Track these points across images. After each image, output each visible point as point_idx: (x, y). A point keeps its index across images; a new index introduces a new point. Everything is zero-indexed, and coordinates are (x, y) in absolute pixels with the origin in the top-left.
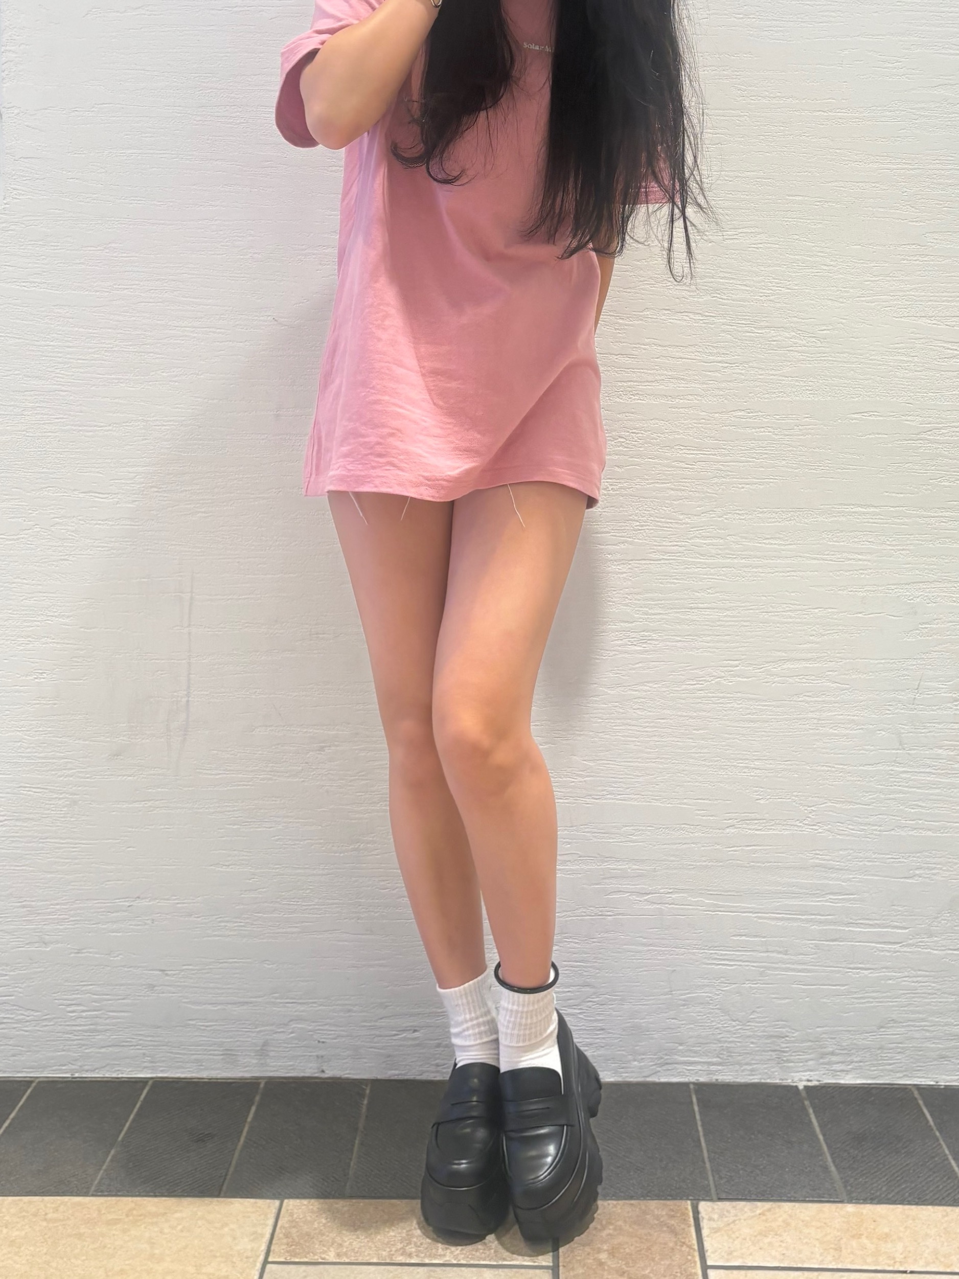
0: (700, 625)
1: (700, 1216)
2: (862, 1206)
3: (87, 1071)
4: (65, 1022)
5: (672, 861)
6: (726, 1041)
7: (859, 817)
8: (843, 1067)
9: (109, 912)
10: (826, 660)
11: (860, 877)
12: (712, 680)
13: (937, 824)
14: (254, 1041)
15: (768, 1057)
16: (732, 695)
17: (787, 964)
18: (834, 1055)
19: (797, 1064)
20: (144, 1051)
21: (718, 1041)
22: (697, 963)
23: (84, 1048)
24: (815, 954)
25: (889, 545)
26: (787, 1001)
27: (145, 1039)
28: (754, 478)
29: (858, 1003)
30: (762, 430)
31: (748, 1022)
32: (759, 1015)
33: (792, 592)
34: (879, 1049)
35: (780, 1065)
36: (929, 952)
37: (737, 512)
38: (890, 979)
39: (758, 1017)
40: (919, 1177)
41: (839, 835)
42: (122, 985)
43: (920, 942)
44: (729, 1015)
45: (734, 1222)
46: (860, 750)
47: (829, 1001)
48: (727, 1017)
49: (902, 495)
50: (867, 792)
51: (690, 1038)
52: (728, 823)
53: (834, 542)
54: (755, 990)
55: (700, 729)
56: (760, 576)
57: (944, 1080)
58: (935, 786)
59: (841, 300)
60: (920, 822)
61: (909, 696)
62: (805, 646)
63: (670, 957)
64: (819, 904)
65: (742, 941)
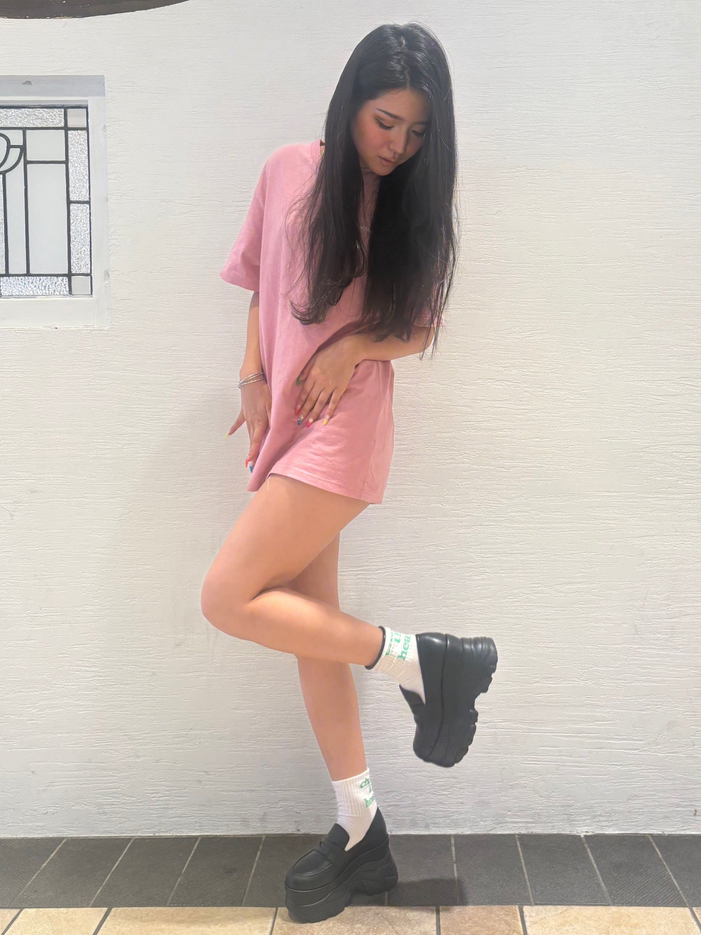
1: (524, 914)
2: (621, 907)
3: (163, 832)
4: (150, 803)
5: (503, 703)
6: (537, 809)
7: (613, 676)
8: (607, 824)
9: (174, 738)
10: (591, 583)
11: (614, 710)
12: (524, 596)
13: (659, 678)
14: (258, 813)
15: (562, 818)
16: (536, 605)
17: (573, 762)
18: (602, 817)
19: (580, 822)
20: (196, 820)
21: (532, 809)
22: (518, 763)
23: (161, 818)
24: (589, 756)
25: (626, 515)
26: (573, 784)
27: (196, 812)
28: (546, 477)
29: (615, 786)
30: (550, 448)
31: (550, 797)
32: (556, 793)
33: (570, 543)
34: (628, 813)
35: (569, 823)
36: (656, 755)
38: (633, 771)
40: (654, 890)
42: (182, 781)
43: (650, 749)
44: (538, 794)
45: (545, 917)
46: (612, 635)
47: (598, 785)
48: (538, 795)
49: (633, 485)
50: (617, 660)
51: (515, 807)
52: (535, 680)
53: (594, 513)
54: (554, 779)
56: (551, 534)
57: (667, 831)
58: (657, 656)
59: (594, 371)
60: (649, 677)
61: (641, 603)
62: (578, 575)
63: (502, 760)
64: (590, 727)
65: (545, 749)
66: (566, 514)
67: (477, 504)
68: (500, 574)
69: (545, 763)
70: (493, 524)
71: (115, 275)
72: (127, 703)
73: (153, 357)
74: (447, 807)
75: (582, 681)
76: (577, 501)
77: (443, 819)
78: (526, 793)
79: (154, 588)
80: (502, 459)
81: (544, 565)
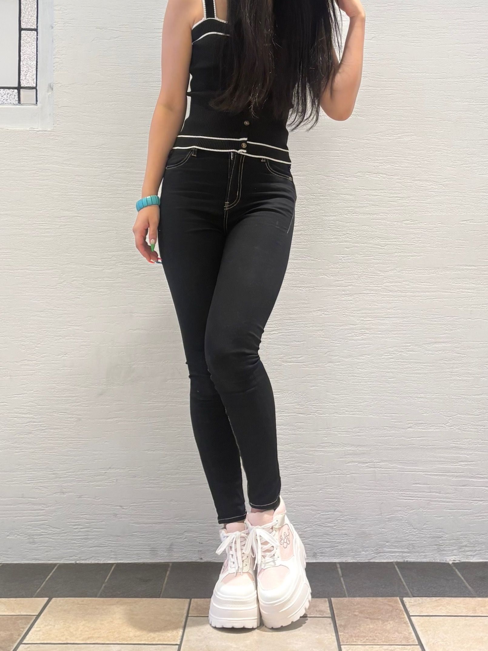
0: (391, 326)
3: (83, 560)
4: (73, 534)
5: (381, 446)
7: (474, 422)
8: (471, 553)
9: (95, 476)
10: (454, 343)
11: (476, 453)
12: (398, 353)
14: (165, 543)
15: (434, 549)
16: (408, 361)
17: (441, 498)
18: (467, 547)
19: (448, 552)
20: (111, 549)
21: (407, 540)
22: (395, 499)
23: (81, 548)
24: (455, 493)
26: (442, 518)
27: (113, 543)
28: (415, 253)
29: (477, 519)
30: (419, 229)
31: (422, 529)
32: (428, 526)
33: (436, 309)
35: (439, 553)
37: (407, 270)
39: (427, 527)
41: (464, 431)
42: (102, 514)
44: (412, 526)
46: (473, 388)
47: (463, 518)
48: (410, 527)
50: (477, 409)
51: (392, 538)
52: (407, 426)
53: (455, 283)
54: (425, 513)
55: (393, 378)
56: (419, 301)
62: (444, 335)
63: (380, 496)
64: (456, 467)
65: (417, 486)
66: (433, 284)
67: (357, 276)
68: (377, 335)
69: (417, 498)
70: (371, 292)
71: (57, 87)
72: (56, 446)
73: (87, 154)
74: (332, 538)
75: (448, 427)
76: (441, 274)
77: (329, 549)
78: (402, 525)
79: (82, 346)
80: (379, 238)
81: (414, 327)
